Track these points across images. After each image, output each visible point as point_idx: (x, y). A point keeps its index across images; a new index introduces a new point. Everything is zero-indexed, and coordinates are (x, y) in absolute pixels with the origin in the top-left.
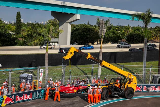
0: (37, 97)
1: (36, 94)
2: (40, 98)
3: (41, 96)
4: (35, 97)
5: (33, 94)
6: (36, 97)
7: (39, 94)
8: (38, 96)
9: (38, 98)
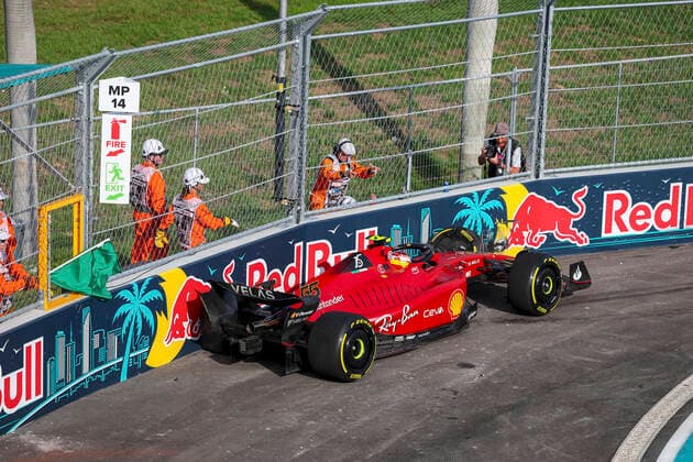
0: (87, 373)
1: (79, 350)
2: (113, 377)
3: (121, 353)
4: (64, 382)
5: (50, 351)
6: (79, 373)
7: (96, 345)
8: (95, 362)
9: (95, 384)
